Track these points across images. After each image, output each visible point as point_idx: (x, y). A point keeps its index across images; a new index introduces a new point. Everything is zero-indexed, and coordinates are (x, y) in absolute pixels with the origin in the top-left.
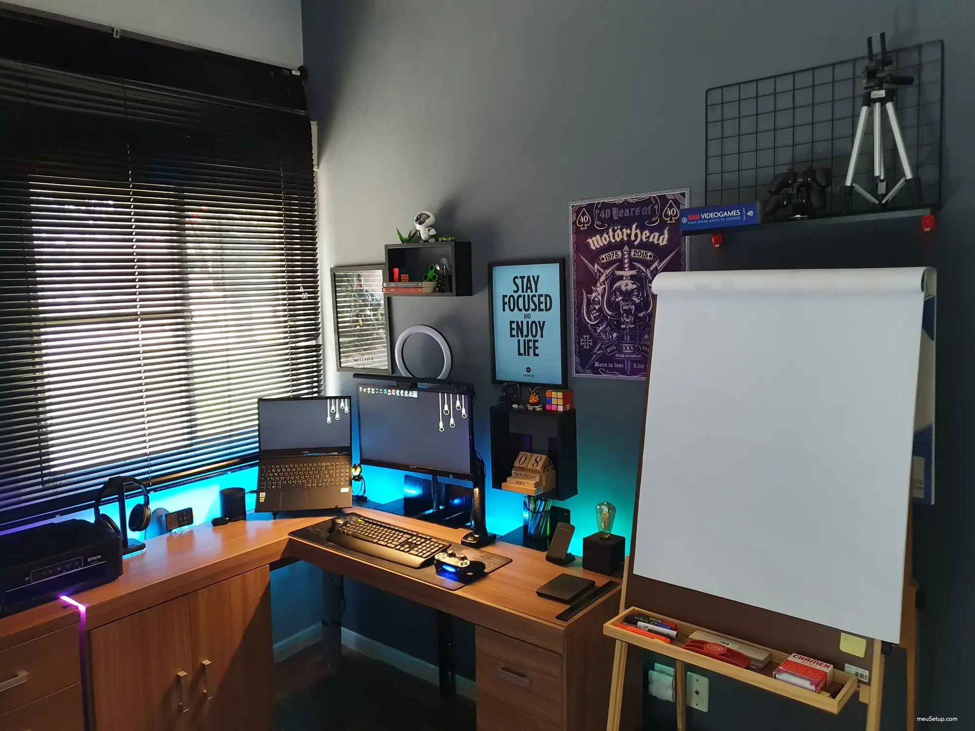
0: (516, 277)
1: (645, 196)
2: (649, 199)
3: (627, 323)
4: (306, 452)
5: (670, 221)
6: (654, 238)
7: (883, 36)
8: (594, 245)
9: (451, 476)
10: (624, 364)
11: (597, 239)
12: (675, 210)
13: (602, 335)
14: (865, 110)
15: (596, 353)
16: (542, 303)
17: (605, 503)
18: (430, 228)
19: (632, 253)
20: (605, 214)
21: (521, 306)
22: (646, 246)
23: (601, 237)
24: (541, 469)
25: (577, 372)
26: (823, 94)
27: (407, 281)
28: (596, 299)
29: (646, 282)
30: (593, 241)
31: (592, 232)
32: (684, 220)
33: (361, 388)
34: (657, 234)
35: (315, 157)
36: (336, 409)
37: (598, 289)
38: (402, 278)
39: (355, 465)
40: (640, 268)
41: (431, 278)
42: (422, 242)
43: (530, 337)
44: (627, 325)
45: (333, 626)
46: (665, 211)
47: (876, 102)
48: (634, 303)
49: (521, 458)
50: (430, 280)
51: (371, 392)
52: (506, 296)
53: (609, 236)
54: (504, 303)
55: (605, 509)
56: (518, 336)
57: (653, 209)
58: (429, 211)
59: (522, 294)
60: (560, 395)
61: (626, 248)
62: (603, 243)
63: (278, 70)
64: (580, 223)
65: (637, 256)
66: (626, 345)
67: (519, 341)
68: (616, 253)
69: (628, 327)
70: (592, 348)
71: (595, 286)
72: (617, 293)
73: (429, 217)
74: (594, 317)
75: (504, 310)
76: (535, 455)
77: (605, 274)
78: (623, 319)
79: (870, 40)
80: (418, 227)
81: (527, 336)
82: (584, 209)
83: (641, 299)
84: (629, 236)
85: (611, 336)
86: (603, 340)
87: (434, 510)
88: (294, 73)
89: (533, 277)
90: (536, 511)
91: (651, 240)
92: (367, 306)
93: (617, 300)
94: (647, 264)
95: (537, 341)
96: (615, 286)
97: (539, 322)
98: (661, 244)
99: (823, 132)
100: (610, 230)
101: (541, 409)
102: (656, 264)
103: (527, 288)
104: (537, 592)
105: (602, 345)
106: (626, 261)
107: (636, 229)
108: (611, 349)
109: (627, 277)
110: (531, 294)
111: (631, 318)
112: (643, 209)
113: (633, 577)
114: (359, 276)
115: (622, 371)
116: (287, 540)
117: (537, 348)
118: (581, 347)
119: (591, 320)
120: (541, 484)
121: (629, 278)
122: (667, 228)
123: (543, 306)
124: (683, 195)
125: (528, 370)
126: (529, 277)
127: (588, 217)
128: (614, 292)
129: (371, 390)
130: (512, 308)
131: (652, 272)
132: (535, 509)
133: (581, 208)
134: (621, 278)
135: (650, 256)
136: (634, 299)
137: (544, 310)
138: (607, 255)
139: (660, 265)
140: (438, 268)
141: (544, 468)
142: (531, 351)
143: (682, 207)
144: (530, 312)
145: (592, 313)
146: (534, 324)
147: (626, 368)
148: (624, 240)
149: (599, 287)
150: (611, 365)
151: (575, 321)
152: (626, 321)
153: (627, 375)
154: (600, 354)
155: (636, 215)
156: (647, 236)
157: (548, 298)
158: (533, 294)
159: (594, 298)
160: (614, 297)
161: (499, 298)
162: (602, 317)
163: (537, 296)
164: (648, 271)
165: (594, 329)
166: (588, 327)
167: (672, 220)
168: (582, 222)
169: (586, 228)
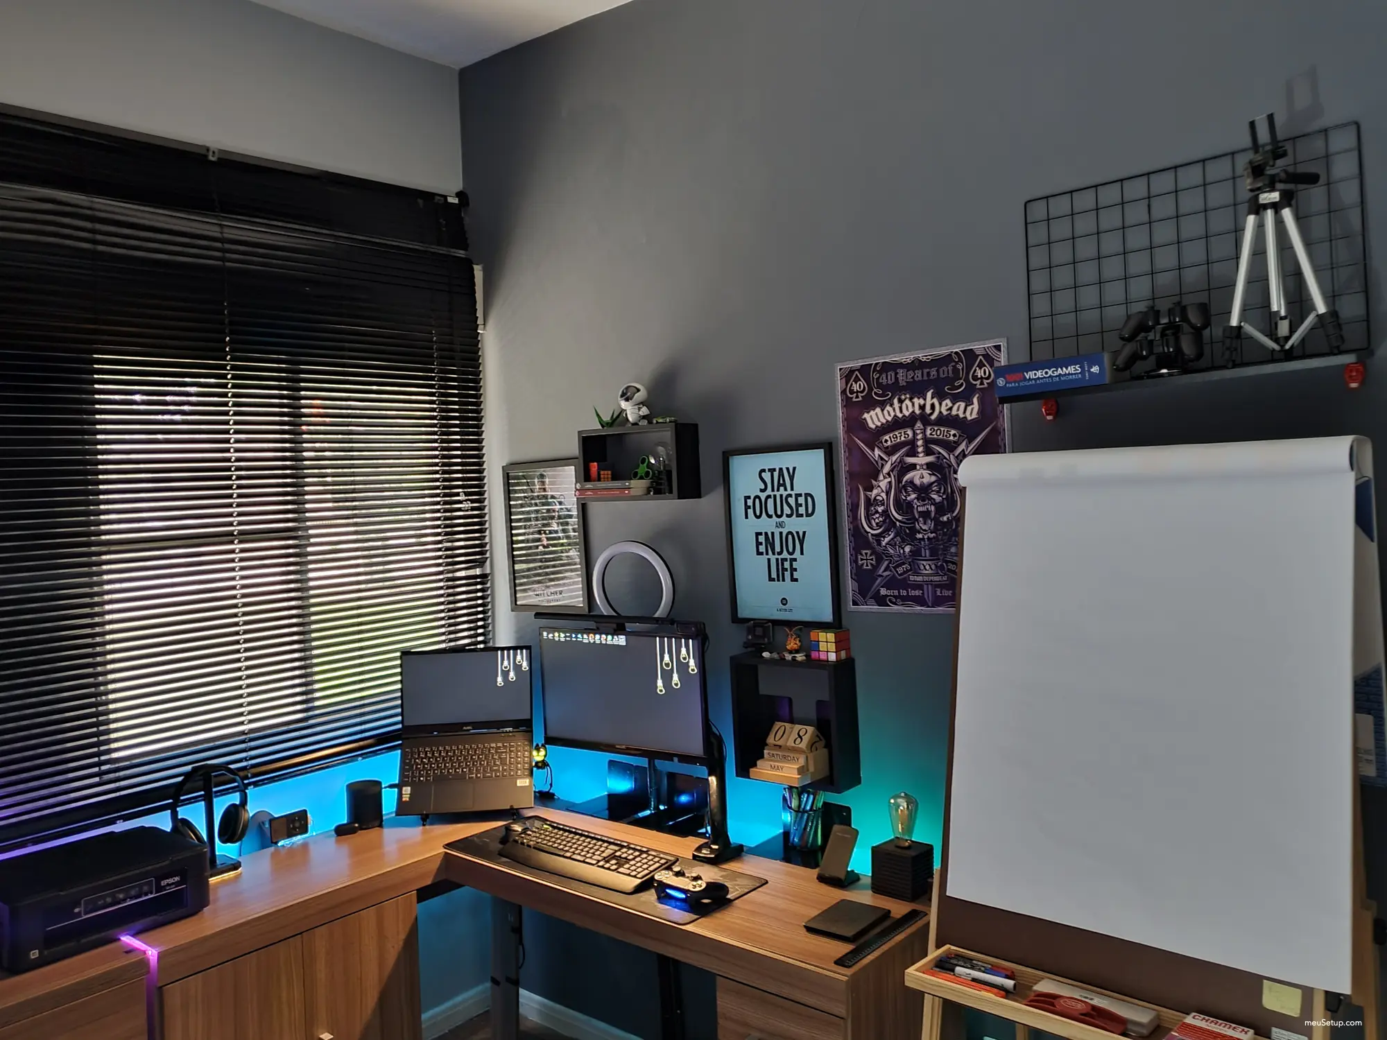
0: (764, 471)
1: (943, 351)
2: (950, 355)
3: (925, 530)
4: (469, 728)
5: (980, 385)
6: (959, 409)
7: (1271, 118)
8: (873, 422)
9: (676, 759)
10: (923, 591)
11: (876, 414)
12: (988, 369)
13: (890, 550)
14: (1251, 219)
15: (880, 576)
16: (801, 505)
17: (903, 795)
18: (641, 406)
19: (928, 432)
20: (887, 379)
21: (771, 511)
22: (947, 421)
23: (882, 410)
24: (806, 747)
25: (855, 603)
26: (1191, 202)
27: (610, 479)
28: (878, 498)
29: (949, 472)
30: (871, 417)
31: (869, 404)
32: (1001, 382)
33: (545, 634)
34: (963, 405)
35: (480, 314)
36: (509, 664)
37: (881, 484)
38: (602, 476)
39: (537, 745)
40: (940, 453)
41: (643, 475)
42: (630, 425)
43: (785, 555)
44: (925, 534)
45: (507, 984)
46: (972, 372)
47: (1267, 209)
48: (934, 503)
49: (776, 733)
50: (641, 478)
51: (559, 639)
52: (749, 497)
53: (894, 410)
54: (747, 507)
55: (903, 804)
56: (767, 554)
57: (955, 370)
58: (637, 383)
59: (772, 494)
60: (831, 636)
61: (919, 425)
62: (886, 419)
63: (428, 196)
64: (852, 392)
65: (935, 436)
66: (924, 563)
67: (769, 560)
68: (905, 432)
69: (926, 537)
70: (875, 567)
71: (876, 479)
72: (909, 488)
73: (638, 390)
74: (877, 524)
75: (747, 517)
76: (798, 727)
77: (889, 463)
78: (918, 524)
79: (1252, 125)
80: (624, 404)
81: (781, 552)
82: (857, 372)
83: (944, 497)
84: (922, 407)
85: (902, 551)
86: (891, 556)
87: (650, 810)
88: (450, 200)
89: (788, 469)
90: (801, 810)
91: (954, 412)
92: (553, 518)
93: (908, 498)
94: (950, 447)
95: (795, 560)
96: (905, 479)
97: (797, 533)
98: (969, 418)
99: (1195, 253)
100: (896, 401)
101: (804, 658)
102: (963, 446)
103: (779, 485)
104: (805, 926)
105: (890, 563)
106: (920, 443)
107: (932, 398)
108: (903, 569)
109: (922, 466)
110: (785, 493)
111: (930, 524)
112: (941, 370)
113: (945, 901)
114: (542, 476)
115: (920, 601)
116: (442, 856)
117: (796, 570)
118: (859, 567)
119: (872, 529)
120: (808, 770)
121: (925, 467)
122: (977, 395)
123: (802, 510)
124: (998, 348)
125: (784, 601)
126: (781, 469)
127: (862, 383)
128: (905, 487)
129: (559, 636)
130: (758, 513)
131: (956, 457)
132: (799, 806)
133: (852, 371)
134: (913, 467)
135: (955, 435)
136: (933, 496)
137: (804, 516)
138: (891, 435)
139: (968, 446)
140: (653, 461)
141: (812, 745)
142: (787, 574)
143: (996, 364)
144: (784, 518)
145: (873, 518)
146: (790, 536)
147: (926, 596)
148: (915, 413)
149: (882, 481)
150: (904, 593)
151: (849, 530)
152: (924, 528)
153: (928, 607)
154: (887, 576)
155: (931, 377)
156: (948, 407)
157: (809, 499)
158: (787, 493)
159: (875, 497)
160: (905, 494)
161: (739, 500)
162: (888, 523)
163: (794, 496)
164: (951, 456)
165: (876, 540)
166: (868, 538)
167: (984, 384)
168: (855, 390)
169: (860, 399)
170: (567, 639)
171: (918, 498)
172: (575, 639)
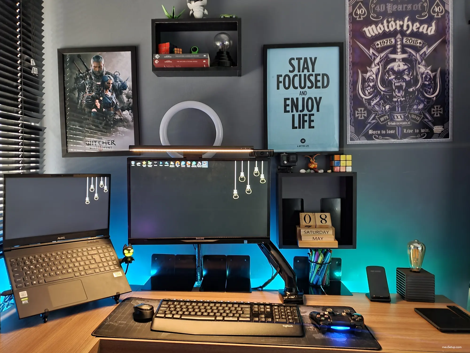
0: (293, 59)
3: (399, 96)
4: (62, 238)
5: (437, 16)
6: (424, 29)
8: (370, 33)
9: (245, 241)
10: (395, 130)
11: (372, 29)
12: (441, 7)
13: (376, 107)
15: (369, 123)
16: (319, 81)
19: (404, 40)
20: (380, 8)
21: (297, 84)
22: (416, 35)
23: (376, 27)
25: (352, 139)
29: (416, 64)
30: (368, 30)
31: (368, 22)
33: (133, 163)
34: (426, 26)
36: (95, 188)
37: (372, 70)
40: (410, 53)
42: (195, 20)
43: (306, 112)
44: (399, 99)
46: (432, 8)
48: (405, 80)
51: (147, 166)
52: (281, 76)
53: (384, 26)
54: (279, 82)
56: (292, 111)
57: (422, 6)
59: (298, 74)
61: (399, 36)
62: (378, 32)
64: (356, 14)
65: (409, 43)
66: (398, 115)
67: (293, 116)
68: (390, 40)
69: (399, 100)
70: (367, 118)
71: (370, 66)
72: (390, 72)
74: (369, 93)
75: (278, 88)
76: (318, 215)
77: (379, 58)
78: (395, 93)
80: (191, 5)
81: (303, 110)
82: (360, 3)
84: (402, 26)
85: (384, 108)
86: (377, 111)
91: (421, 30)
93: (390, 78)
95: (313, 115)
96: (388, 67)
97: (316, 98)
98: (429, 34)
100: (385, 22)
102: (425, 49)
103: (304, 68)
105: (376, 115)
106: (399, 46)
107: (408, 21)
108: (384, 118)
109: (400, 60)
110: (308, 74)
111: (402, 93)
112: (414, 6)
115: (393, 136)
117: (313, 121)
118: (356, 119)
119: (366, 96)
121: (401, 60)
122: (435, 21)
123: (320, 84)
125: (303, 141)
127: (364, 9)
128: (388, 72)
129: (147, 164)
130: (287, 86)
131: (421, 55)
133: (357, 2)
134: (394, 60)
135: (420, 43)
136: (405, 77)
137: (321, 87)
138: (381, 41)
139: (428, 50)
142: (307, 124)
143: (447, 5)
144: (306, 89)
145: (366, 89)
146: (310, 101)
147: (397, 134)
148: (397, 29)
149: (373, 68)
150: (384, 132)
151: (350, 96)
152: (398, 95)
153: (398, 139)
154: (374, 123)
155: (408, 9)
156: (417, 27)
157: (325, 77)
158: (309, 73)
159: (369, 77)
160: (387, 76)
161: (273, 77)
162: (376, 92)
163: (314, 75)
164: (418, 55)
165: (368, 102)
166: (362, 101)
167: (439, 16)
168: (359, 14)
169: (362, 19)
170: (155, 165)
171: (395, 78)
172: (162, 165)
